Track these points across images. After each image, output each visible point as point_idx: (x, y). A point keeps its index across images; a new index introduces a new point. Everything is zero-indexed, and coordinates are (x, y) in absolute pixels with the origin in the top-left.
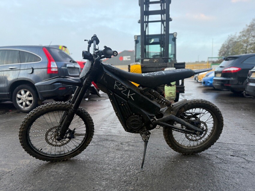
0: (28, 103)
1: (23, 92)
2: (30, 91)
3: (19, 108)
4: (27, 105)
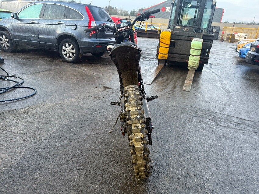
0: (71, 55)
1: (67, 45)
2: (73, 45)
3: (64, 58)
4: (70, 57)
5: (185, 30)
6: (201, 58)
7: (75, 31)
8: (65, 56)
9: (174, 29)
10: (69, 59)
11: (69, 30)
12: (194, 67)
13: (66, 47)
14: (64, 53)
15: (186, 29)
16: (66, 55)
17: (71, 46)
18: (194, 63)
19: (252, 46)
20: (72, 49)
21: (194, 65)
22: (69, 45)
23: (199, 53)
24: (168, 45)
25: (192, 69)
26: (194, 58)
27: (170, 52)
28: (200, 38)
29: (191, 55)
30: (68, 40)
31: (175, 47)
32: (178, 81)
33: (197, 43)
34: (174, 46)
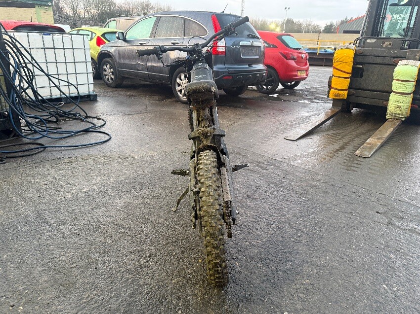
1: (183, 76)
3: (178, 96)
5: (384, 46)
9: (364, 44)
10: (184, 97)
13: (181, 79)
14: (178, 88)
15: (387, 43)
18: (399, 107)
22: (186, 77)
23: (410, 88)
24: (349, 73)
25: (395, 118)
26: (399, 97)
27: (354, 87)
28: (415, 59)
29: (394, 92)
31: (363, 77)
32: (356, 139)
33: (406, 70)
34: (361, 76)
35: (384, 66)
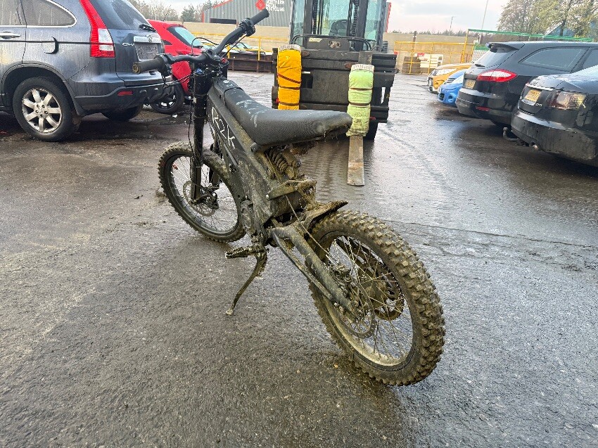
0: (50, 120)
1: (36, 95)
2: (52, 92)
3: (32, 130)
4: (47, 125)
5: (332, 46)
6: (372, 111)
7: (54, 55)
8: (32, 124)
9: (305, 43)
10: (46, 131)
11: (36, 55)
12: (360, 130)
13: (32, 99)
14: (29, 117)
15: (334, 43)
16: (36, 121)
17: (48, 97)
18: (359, 121)
19: (466, 78)
20: (53, 104)
21: (359, 127)
22: (43, 95)
23: (367, 97)
24: (299, 83)
25: (357, 135)
26: (358, 109)
27: (304, 100)
28: (367, 63)
29: (352, 104)
30: (39, 80)
31: (314, 86)
32: (332, 165)
33: (361, 75)
34: (310, 86)
35: (336, 72)
